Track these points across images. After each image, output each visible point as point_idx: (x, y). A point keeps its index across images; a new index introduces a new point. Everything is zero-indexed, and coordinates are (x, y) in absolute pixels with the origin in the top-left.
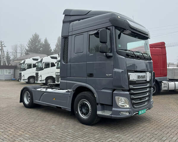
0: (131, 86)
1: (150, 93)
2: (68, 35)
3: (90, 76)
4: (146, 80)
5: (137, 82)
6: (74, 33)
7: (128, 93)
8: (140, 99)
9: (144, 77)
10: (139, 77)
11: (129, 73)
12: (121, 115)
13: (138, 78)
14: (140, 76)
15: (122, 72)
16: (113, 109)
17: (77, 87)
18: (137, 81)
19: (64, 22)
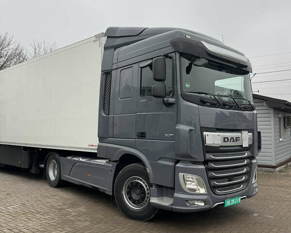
0: (210, 156)
1: (251, 168)
2: (110, 69)
3: (142, 136)
4: (242, 146)
5: (221, 148)
6: (120, 65)
7: (203, 167)
8: (230, 178)
9: (237, 139)
10: (226, 140)
11: (205, 133)
12: (188, 207)
13: (224, 141)
14: (228, 139)
15: (191, 130)
16: (176, 195)
17: (123, 154)
18: (220, 146)
19: (106, 48)
